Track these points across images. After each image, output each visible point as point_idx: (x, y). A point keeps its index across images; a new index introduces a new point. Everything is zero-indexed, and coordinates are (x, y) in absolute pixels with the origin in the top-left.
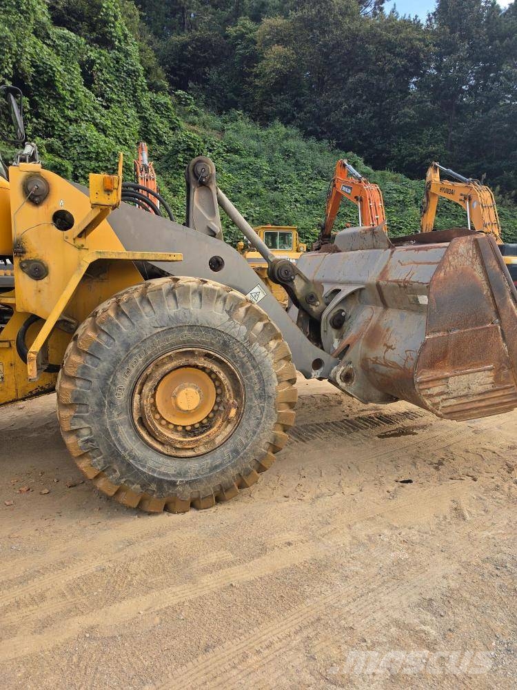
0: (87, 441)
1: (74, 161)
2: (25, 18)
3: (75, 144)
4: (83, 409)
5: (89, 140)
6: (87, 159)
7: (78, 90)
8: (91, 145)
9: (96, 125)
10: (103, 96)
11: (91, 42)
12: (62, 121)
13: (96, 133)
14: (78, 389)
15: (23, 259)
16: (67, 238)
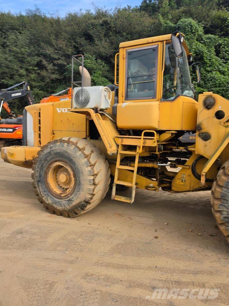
0: (225, 217)
1: (208, 89)
2: (194, 35)
3: (209, 81)
4: (225, 202)
5: (216, 79)
6: (215, 87)
7: (213, 58)
8: (217, 80)
9: (220, 71)
10: (224, 58)
11: (220, 36)
12: (205, 72)
13: (220, 75)
14: (224, 192)
15: (200, 132)
16: (221, 122)
